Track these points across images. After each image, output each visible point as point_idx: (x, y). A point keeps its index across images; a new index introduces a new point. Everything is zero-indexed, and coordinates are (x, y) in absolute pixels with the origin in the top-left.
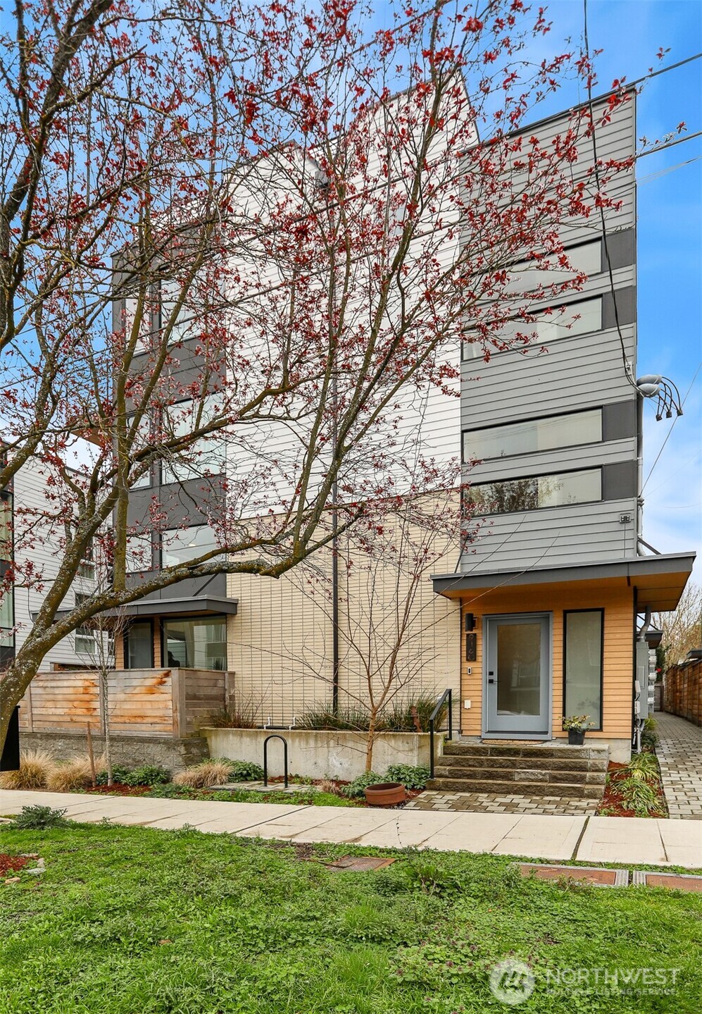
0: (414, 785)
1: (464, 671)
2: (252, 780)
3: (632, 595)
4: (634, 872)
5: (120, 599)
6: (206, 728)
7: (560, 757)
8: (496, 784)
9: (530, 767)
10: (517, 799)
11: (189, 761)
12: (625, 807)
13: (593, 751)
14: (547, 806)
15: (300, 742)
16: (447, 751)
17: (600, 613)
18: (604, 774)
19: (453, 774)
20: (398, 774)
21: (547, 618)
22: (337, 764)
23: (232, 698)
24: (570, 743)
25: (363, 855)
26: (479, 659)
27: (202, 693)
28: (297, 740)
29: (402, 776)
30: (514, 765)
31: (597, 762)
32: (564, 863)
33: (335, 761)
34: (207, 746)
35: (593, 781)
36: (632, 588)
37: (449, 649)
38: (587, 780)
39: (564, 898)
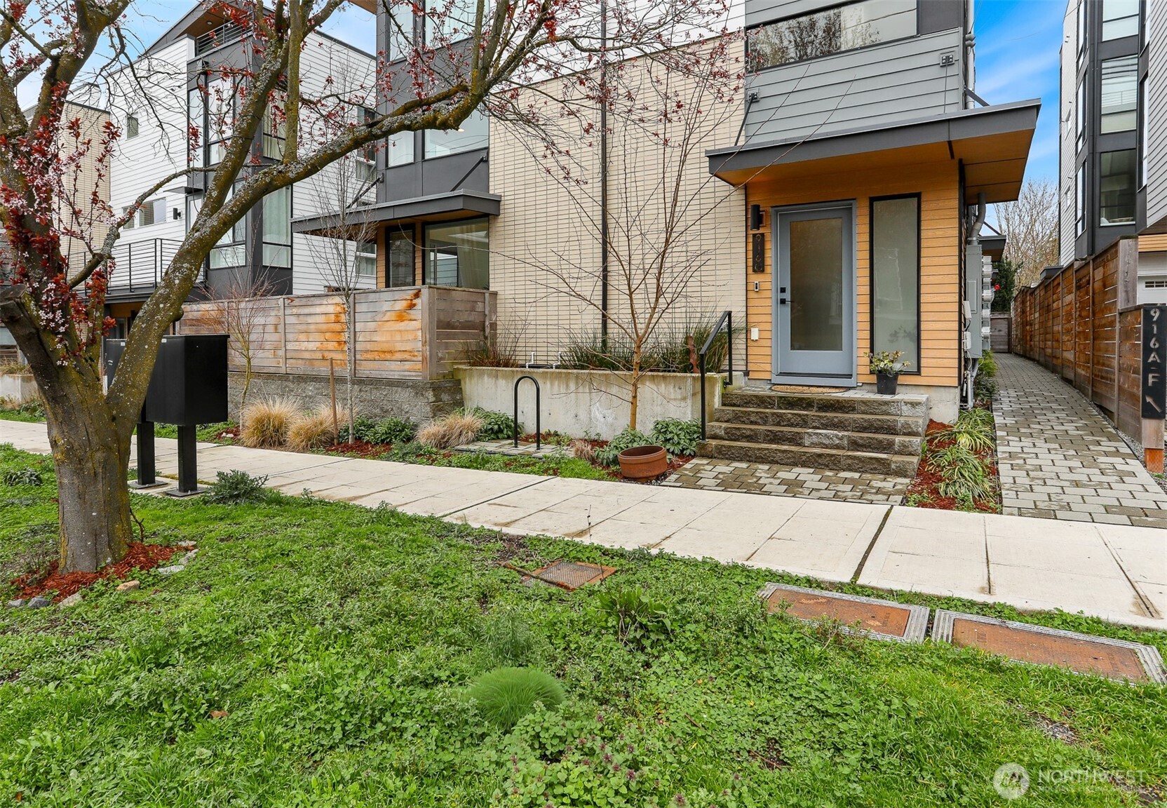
0: (684, 449)
1: (751, 287)
2: (504, 438)
3: (957, 172)
4: (937, 611)
5: (290, 174)
6: (460, 367)
7: (863, 413)
8: (780, 451)
9: (825, 427)
10: (804, 474)
11: (439, 410)
12: (941, 491)
13: (906, 403)
14: (841, 487)
15: (559, 386)
16: (727, 400)
17: (916, 199)
18: (918, 439)
19: (731, 435)
20: (665, 432)
21: (849, 210)
22: (600, 417)
23: (494, 326)
24: (880, 392)
25: (579, 559)
26: (768, 269)
27: (456, 319)
28: (556, 383)
29: (669, 436)
30: (804, 423)
31: (910, 420)
32: (840, 587)
33: (597, 413)
34: (460, 391)
35: (905, 451)
36: (956, 162)
37: (733, 256)
38: (896, 447)
39: (822, 661)
